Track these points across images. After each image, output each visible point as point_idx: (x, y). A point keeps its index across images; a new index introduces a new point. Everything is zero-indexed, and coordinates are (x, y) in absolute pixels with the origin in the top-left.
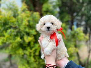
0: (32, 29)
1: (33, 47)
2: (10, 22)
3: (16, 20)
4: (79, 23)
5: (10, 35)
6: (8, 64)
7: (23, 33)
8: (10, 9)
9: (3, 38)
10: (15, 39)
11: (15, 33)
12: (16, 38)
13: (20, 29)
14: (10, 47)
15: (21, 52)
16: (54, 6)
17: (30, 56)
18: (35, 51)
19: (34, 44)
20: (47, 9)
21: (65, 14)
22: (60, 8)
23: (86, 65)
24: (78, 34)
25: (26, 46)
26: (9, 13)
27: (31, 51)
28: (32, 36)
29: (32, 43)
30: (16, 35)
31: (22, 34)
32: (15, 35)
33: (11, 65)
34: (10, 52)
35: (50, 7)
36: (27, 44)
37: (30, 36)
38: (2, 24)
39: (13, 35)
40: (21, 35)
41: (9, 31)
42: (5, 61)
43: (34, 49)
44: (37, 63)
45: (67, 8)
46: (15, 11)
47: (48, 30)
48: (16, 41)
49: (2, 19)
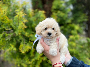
16: (66, 4)
20: (58, 6)
21: (80, 13)
22: (74, 5)
35: (61, 4)
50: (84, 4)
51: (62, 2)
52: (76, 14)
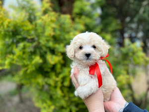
0: (59, 44)
1: (60, 73)
2: (23, 30)
3: (34, 27)
4: (134, 35)
5: (24, 53)
6: (16, 99)
7: (44, 49)
8: (23, 8)
9: (11, 56)
10: (31, 59)
11: (32, 49)
12: (33, 57)
13: (39, 43)
14: (21, 73)
15: (40, 80)
16: (93, 6)
17: (55, 87)
18: (64, 79)
19: (61, 68)
20: (82, 9)
21: (110, 19)
22: (102, 8)
23: (143, 104)
24: (134, 53)
25: (49, 70)
26: (21, 15)
27: (57, 79)
28: (59, 54)
29: (59, 66)
30: (33, 53)
31: (42, 51)
32: (31, 52)
33: (22, 101)
34: (21, 80)
35: (86, 6)
36: (50, 68)
37: (56, 55)
38: (11, 34)
39: (29, 52)
40: (40, 53)
41: (21, 45)
42: (12, 94)
43: (61, 76)
44: (67, 98)
45: (114, 9)
46: (31, 11)
47: (88, 59)
48: (34, 62)
49: (10, 25)
50: (116, 7)
51: (86, 3)
52: (107, 21)
